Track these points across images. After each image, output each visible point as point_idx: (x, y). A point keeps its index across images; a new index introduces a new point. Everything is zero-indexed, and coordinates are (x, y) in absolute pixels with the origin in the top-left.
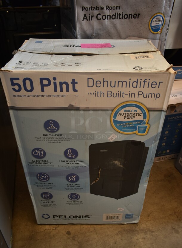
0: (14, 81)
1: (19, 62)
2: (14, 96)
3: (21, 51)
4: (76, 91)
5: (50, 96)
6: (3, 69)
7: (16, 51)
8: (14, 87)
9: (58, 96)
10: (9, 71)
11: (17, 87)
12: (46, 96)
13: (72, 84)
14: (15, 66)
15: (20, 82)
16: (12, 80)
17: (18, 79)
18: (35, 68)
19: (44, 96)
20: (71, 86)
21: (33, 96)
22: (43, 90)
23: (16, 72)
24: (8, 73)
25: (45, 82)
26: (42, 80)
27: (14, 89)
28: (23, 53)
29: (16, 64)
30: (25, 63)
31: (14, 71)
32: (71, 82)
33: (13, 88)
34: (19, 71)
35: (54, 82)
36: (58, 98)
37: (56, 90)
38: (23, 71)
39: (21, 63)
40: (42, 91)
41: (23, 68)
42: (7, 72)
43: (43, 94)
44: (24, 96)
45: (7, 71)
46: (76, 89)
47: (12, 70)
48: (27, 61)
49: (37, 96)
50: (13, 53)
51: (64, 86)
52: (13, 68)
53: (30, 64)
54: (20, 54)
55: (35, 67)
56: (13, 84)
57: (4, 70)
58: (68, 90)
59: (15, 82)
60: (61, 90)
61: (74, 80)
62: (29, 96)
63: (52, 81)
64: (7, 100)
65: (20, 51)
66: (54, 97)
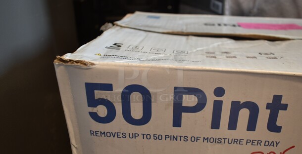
0: (96, 92)
1: (115, 44)
2: (92, 133)
3: (121, 26)
4: (278, 129)
5: (197, 139)
6: (68, 56)
7: (110, 25)
8: (94, 110)
9: (218, 141)
10: (85, 64)
11: (102, 111)
12: (182, 138)
13: (269, 111)
14: (103, 51)
15: (115, 96)
16: (91, 88)
17: (109, 87)
18: (159, 60)
19: (179, 138)
20: (264, 116)
21: (147, 136)
22: (177, 122)
23: (105, 67)
24: (80, 68)
25: (189, 100)
26: (179, 92)
27: (94, 116)
28: (123, 29)
29: (107, 48)
30: (131, 47)
31: (100, 63)
32: (268, 104)
33: (90, 113)
34: (115, 65)
35: (215, 102)
36: (219, 145)
37: (215, 124)
38: (125, 64)
39: (119, 46)
40: (174, 125)
41: (125, 58)
42: (79, 64)
43: (176, 131)
44: (121, 136)
45: (77, 62)
46: (278, 123)
47: (94, 60)
48: (136, 44)
49: (157, 137)
50: (102, 28)
51: (244, 114)
52: (99, 56)
53: (143, 51)
54: (118, 30)
55: (156, 56)
56: (92, 102)
57: (70, 60)
58: (252, 126)
59: (99, 94)
60: (233, 125)
61: (277, 98)
62: (135, 136)
63: (211, 98)
64: (73, 141)
65: (117, 25)
66: (206, 141)
